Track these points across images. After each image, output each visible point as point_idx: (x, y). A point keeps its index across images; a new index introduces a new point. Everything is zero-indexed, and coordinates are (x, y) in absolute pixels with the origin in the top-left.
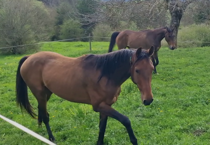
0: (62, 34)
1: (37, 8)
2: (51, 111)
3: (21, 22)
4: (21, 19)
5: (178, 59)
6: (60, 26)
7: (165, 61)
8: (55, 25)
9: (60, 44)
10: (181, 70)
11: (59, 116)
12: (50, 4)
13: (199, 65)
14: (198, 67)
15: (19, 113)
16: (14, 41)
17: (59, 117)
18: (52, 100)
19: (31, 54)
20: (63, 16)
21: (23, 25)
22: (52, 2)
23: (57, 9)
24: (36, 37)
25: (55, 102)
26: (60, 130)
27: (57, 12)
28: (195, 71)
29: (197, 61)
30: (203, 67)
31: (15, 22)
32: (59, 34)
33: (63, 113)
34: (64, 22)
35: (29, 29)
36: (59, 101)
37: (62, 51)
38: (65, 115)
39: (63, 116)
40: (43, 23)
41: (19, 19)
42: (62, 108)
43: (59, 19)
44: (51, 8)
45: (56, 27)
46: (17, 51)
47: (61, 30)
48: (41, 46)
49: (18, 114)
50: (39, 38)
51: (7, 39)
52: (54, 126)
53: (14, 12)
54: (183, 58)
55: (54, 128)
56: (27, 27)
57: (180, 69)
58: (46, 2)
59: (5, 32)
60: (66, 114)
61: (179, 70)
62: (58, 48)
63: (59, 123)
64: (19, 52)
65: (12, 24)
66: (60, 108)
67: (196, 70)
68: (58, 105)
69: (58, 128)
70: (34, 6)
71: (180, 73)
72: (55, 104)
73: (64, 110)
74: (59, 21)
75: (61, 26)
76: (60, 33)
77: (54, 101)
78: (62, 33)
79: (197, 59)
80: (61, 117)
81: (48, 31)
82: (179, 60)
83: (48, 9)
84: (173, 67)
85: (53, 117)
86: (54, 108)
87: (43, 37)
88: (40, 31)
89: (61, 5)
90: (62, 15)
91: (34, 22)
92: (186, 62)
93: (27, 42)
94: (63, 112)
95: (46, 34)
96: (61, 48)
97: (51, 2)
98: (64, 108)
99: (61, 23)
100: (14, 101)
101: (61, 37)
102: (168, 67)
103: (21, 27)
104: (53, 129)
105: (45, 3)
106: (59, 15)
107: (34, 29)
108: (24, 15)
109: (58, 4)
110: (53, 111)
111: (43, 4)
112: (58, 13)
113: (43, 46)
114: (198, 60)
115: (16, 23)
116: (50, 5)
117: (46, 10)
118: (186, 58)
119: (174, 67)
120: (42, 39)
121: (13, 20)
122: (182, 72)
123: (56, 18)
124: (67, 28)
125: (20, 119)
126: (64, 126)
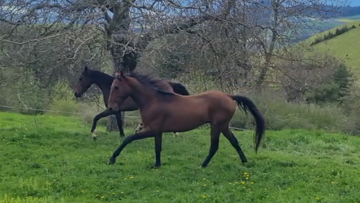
5: (128, 154)
7: (103, 158)
10: (136, 177)
13: (173, 167)
14: (171, 172)
28: (166, 179)
29: (169, 159)
30: (180, 171)
54: (139, 151)
57: (134, 174)
61: (132, 177)
67: (167, 177)
71: (135, 183)
79: (168, 154)
82: (131, 155)
84: (120, 170)
92: (146, 160)
102: (109, 171)
114: (169, 157)
118: (145, 152)
119: (122, 170)
122: (139, 182)
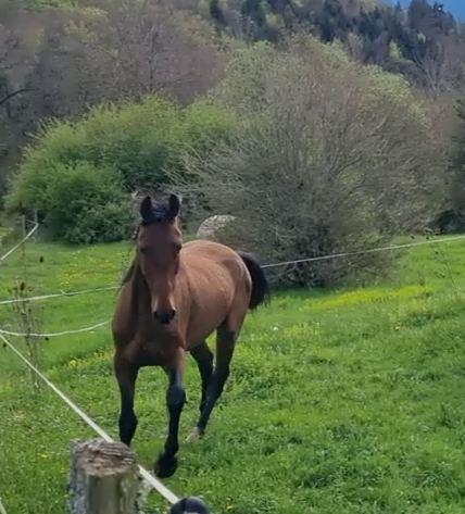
3: (329, 159)
4: (328, 149)
12: (433, 83)
16: (303, 234)
19: (364, 286)
21: (337, 172)
22: (437, 74)
23: (459, 101)
24: (384, 216)
27: (459, 115)
35: (355, 189)
41: (322, 147)
44: (436, 97)
46: (312, 275)
48: (399, 256)
50: (394, 224)
51: (277, 228)
53: (302, 121)
56: (349, 179)
58: (415, 77)
59: (270, 200)
64: (318, 278)
65: (295, 169)
81: (427, 193)
83: (423, 101)
87: (409, 219)
88: (397, 192)
93: (349, 238)
95: (418, 207)
97: (434, 73)
103: (330, 179)
105: (411, 79)
107: (372, 187)
108: (340, 134)
109: (460, 80)
111: (407, 82)
113: (408, 254)
115: (309, 162)
116: (431, 86)
117: (416, 108)
120: (406, 225)
121: (300, 153)
123: (454, 137)
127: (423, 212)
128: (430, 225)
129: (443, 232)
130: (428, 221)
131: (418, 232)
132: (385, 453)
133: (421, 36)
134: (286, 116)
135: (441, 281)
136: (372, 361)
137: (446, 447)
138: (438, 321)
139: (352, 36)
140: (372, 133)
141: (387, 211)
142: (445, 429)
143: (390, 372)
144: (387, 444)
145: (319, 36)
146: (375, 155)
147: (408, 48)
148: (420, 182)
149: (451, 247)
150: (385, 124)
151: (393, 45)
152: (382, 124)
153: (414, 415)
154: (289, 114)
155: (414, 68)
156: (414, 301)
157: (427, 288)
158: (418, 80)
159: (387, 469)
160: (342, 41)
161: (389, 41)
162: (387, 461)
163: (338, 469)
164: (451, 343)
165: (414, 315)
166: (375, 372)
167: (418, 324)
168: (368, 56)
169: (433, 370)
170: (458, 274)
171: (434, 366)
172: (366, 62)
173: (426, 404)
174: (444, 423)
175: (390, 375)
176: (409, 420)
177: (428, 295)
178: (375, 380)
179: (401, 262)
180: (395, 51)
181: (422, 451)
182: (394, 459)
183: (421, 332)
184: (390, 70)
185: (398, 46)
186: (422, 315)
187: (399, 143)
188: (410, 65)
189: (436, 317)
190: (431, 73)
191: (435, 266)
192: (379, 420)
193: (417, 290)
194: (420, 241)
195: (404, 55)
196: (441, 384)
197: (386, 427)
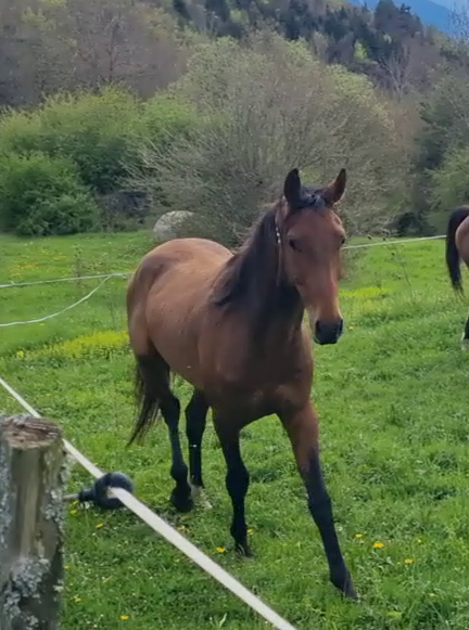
0: (437, 209)
1: (347, 102)
2: (399, 533)
3: (288, 158)
4: (288, 148)
6: (431, 172)
8: (412, 171)
9: (429, 249)
11: (429, 561)
12: (396, 84)
15: (278, 533)
17: (432, 567)
18: (402, 488)
20: (444, 133)
22: (401, 76)
23: (422, 104)
25: (412, 499)
26: (438, 622)
27: (422, 118)
31: (265, 159)
32: (428, 208)
33: (446, 547)
34: (449, 157)
36: (429, 495)
37: (437, 279)
38: (455, 557)
39: (445, 560)
40: (368, 163)
41: (282, 145)
42: (443, 526)
43: (428, 144)
44: (399, 100)
45: (415, 176)
47: (435, 193)
48: (356, 257)
49: (274, 536)
50: (353, 225)
51: (234, 225)
52: (410, 602)
53: (263, 118)
55: (410, 611)
56: (309, 178)
58: (379, 77)
59: (229, 197)
60: (457, 553)
62: (424, 267)
63: (432, 595)
65: (254, 167)
66: (435, 526)
68: (426, 514)
69: (429, 615)
70: (337, 93)
72: (413, 505)
73: (450, 537)
74: (427, 152)
75: (435, 175)
76: (429, 202)
77: (410, 491)
78: (439, 203)
80: (440, 566)
81: (386, 195)
83: (386, 103)
85: (407, 561)
86: (411, 523)
87: (367, 220)
89: (437, 87)
90: (440, 127)
91: (336, 158)
94: (446, 543)
95: (377, 208)
96: (433, 266)
97: (399, 75)
98: (451, 531)
99: (433, 159)
100: (258, 482)
101: (433, 218)
104: (408, 616)
105: (375, 79)
106: (427, 129)
108: (301, 133)
109: (424, 83)
110: (406, 537)
111: (370, 83)
112: (427, 120)
113: (365, 255)
115: (268, 161)
116: (395, 89)
117: (379, 109)
120: (364, 226)
121: (260, 150)
123: (415, 140)
124: (460, 183)
125: (279, 558)
126: (452, 605)
127: (382, 213)
128: (389, 227)
129: (402, 234)
130: (386, 223)
131: (377, 234)
132: (334, 449)
133: (388, 38)
134: (246, 113)
135: (397, 283)
136: (324, 360)
137: (395, 446)
138: (392, 322)
139: (317, 35)
140: (332, 132)
141: (346, 211)
142: (395, 428)
143: (342, 371)
144: (335, 441)
145: (283, 34)
146: (335, 155)
147: (374, 48)
148: (379, 184)
149: (410, 250)
150: (347, 124)
151: (359, 45)
152: (343, 124)
153: (365, 413)
154: (250, 110)
155: (378, 69)
156: (369, 301)
157: (384, 290)
158: (382, 80)
159: (335, 464)
160: (307, 40)
161: (354, 42)
162: (335, 458)
163: (285, 464)
164: (404, 344)
165: (369, 316)
166: (327, 370)
167: (373, 325)
168: (333, 56)
169: (385, 370)
170: (416, 276)
171: (387, 365)
172: (330, 61)
173: (377, 403)
174: (393, 422)
175: (342, 375)
176: (360, 418)
177: (384, 296)
178: (327, 378)
179: (359, 263)
180: (360, 52)
181: (370, 448)
182: (342, 456)
183: (374, 332)
184: (354, 71)
185: (364, 47)
186: (376, 316)
187: (361, 143)
188: (375, 66)
189: (391, 319)
190: (395, 74)
191: (393, 268)
192: (329, 418)
193: (374, 291)
194: (378, 242)
195: (369, 56)
196: (392, 384)
197: (336, 424)
